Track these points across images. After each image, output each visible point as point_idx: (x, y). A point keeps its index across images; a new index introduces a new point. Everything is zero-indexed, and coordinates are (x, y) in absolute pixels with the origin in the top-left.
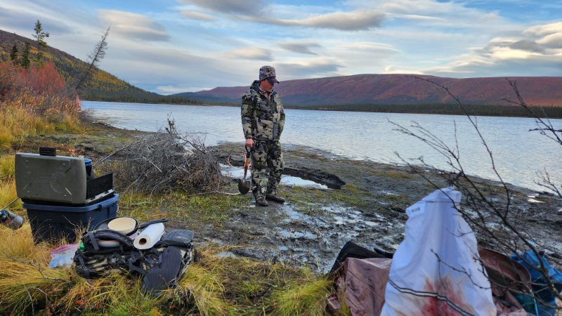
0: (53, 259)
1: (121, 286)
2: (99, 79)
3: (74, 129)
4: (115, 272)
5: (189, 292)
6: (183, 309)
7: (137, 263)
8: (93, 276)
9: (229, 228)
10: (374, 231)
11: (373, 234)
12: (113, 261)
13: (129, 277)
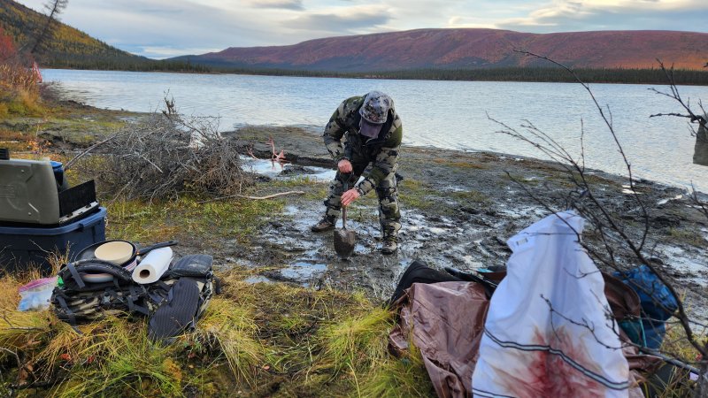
0: (23, 298)
1: (121, 332)
2: (63, 38)
3: (34, 110)
4: (110, 314)
5: (212, 337)
6: (205, 357)
7: (140, 302)
8: (81, 320)
9: (258, 244)
10: (441, 239)
11: (440, 244)
12: (107, 300)
13: (130, 320)
